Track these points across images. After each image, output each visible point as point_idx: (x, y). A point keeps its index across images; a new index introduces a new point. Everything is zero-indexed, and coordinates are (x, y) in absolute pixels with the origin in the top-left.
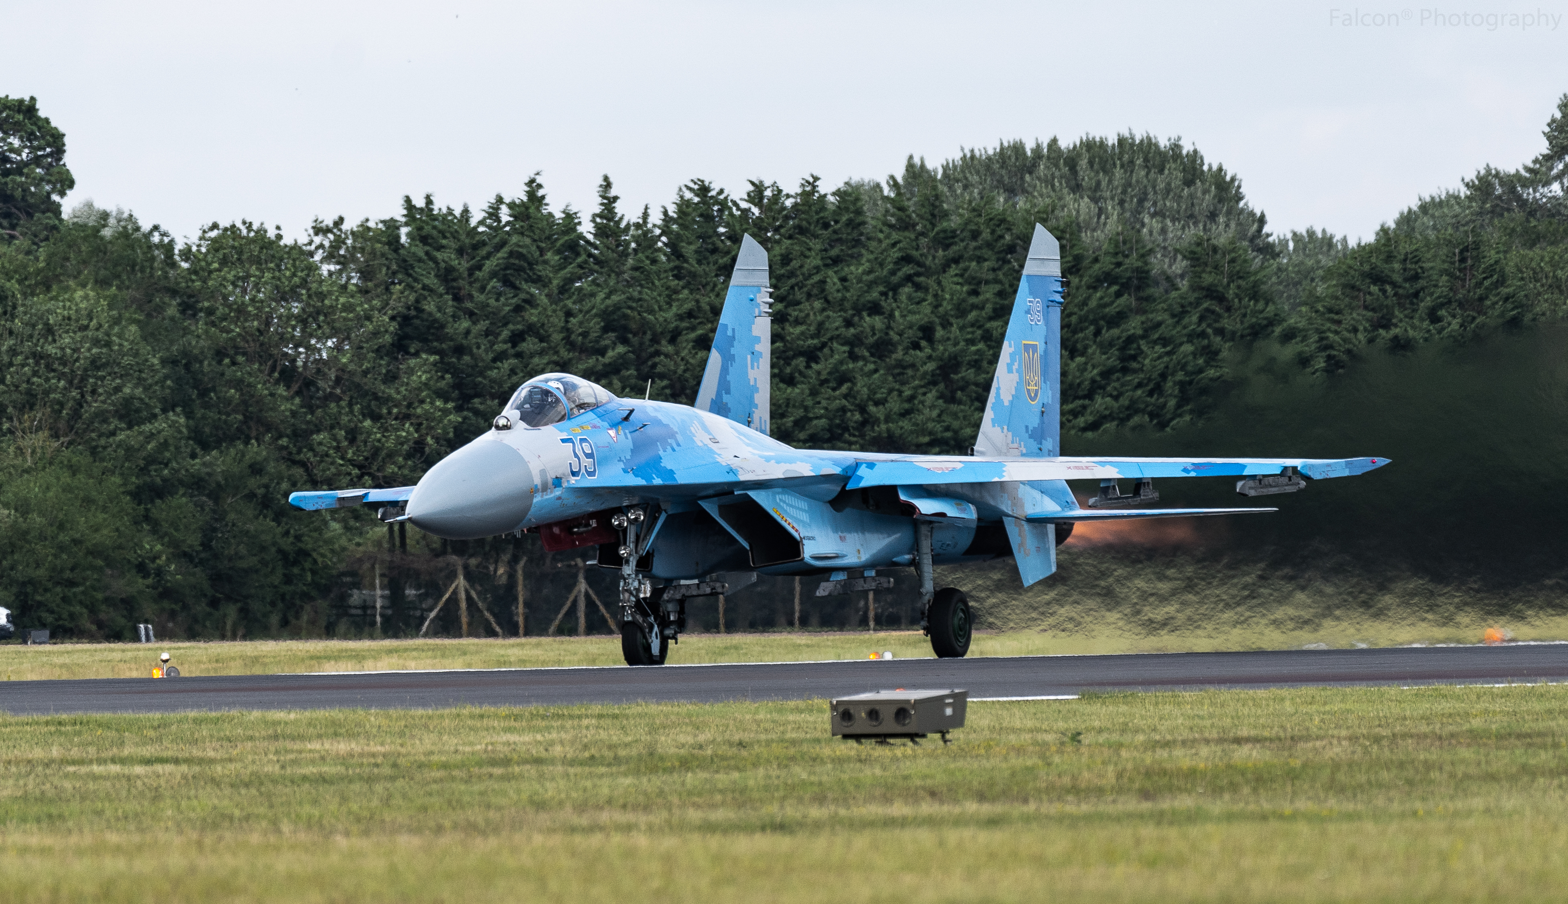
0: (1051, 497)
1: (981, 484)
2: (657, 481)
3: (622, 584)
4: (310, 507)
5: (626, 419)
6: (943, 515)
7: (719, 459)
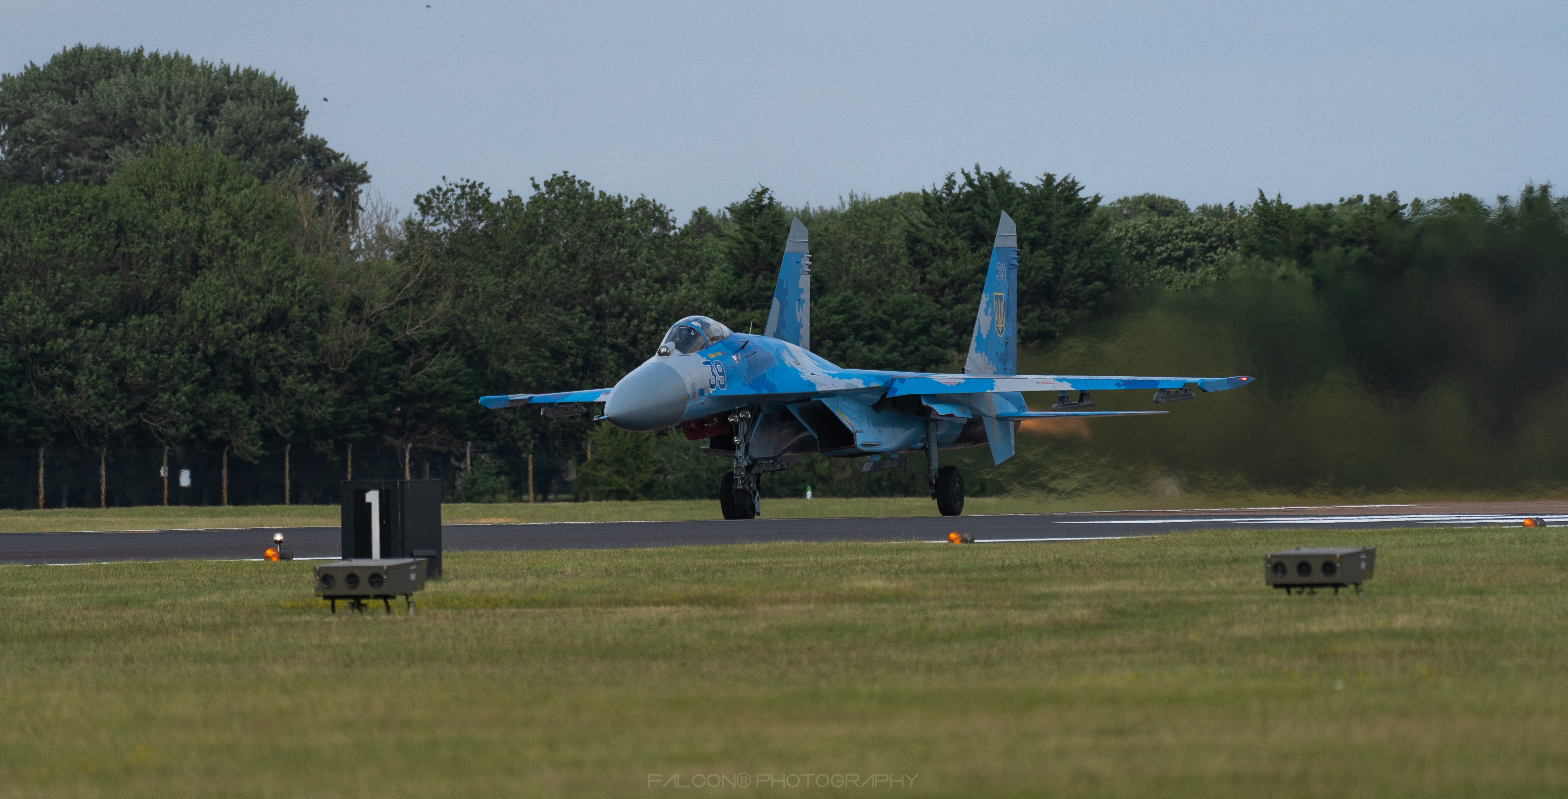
0: (1012, 402)
1: (969, 394)
2: (765, 392)
3: (735, 463)
4: (492, 407)
5: (743, 348)
6: (952, 415)
7: (802, 376)
